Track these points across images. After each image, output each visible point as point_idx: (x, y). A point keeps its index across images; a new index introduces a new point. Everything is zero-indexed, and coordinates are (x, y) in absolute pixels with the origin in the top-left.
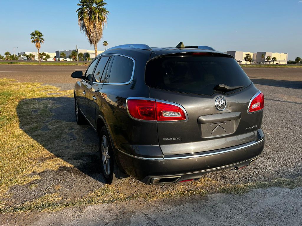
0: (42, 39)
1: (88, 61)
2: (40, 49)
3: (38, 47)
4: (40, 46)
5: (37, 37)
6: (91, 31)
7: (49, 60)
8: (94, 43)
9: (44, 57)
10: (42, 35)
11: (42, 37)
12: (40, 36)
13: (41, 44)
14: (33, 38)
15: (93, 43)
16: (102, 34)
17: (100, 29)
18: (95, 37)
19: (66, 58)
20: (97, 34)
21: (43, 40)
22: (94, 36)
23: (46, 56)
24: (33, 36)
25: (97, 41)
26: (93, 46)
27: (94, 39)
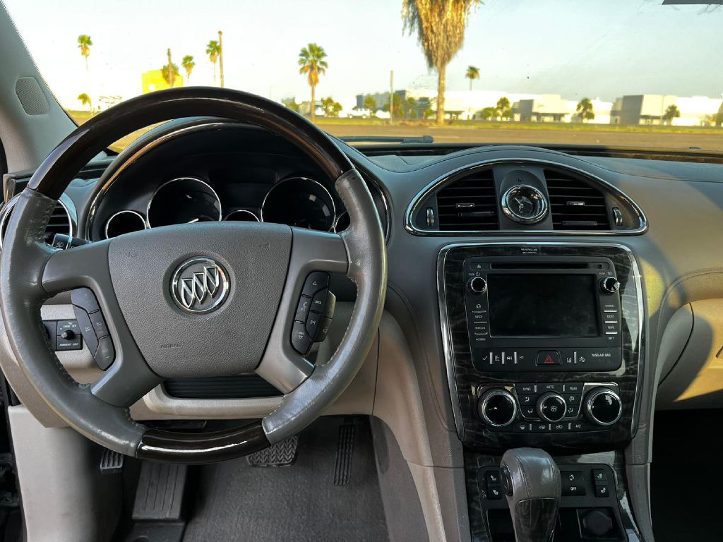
0: (323, 63)
1: (426, 117)
2: (317, 87)
3: (313, 82)
4: (317, 81)
5: (313, 59)
6: (432, 31)
7: (342, 114)
8: (439, 63)
9: (331, 108)
10: (324, 55)
11: (324, 59)
12: (319, 57)
13: (320, 76)
14: (304, 63)
15: (436, 65)
16: (461, 38)
17: (459, 26)
18: (443, 48)
19: (375, 111)
20: (448, 39)
21: (324, 67)
22: (441, 43)
23: (335, 106)
24: (304, 58)
25: (448, 57)
26: (434, 72)
27: (440, 53)
